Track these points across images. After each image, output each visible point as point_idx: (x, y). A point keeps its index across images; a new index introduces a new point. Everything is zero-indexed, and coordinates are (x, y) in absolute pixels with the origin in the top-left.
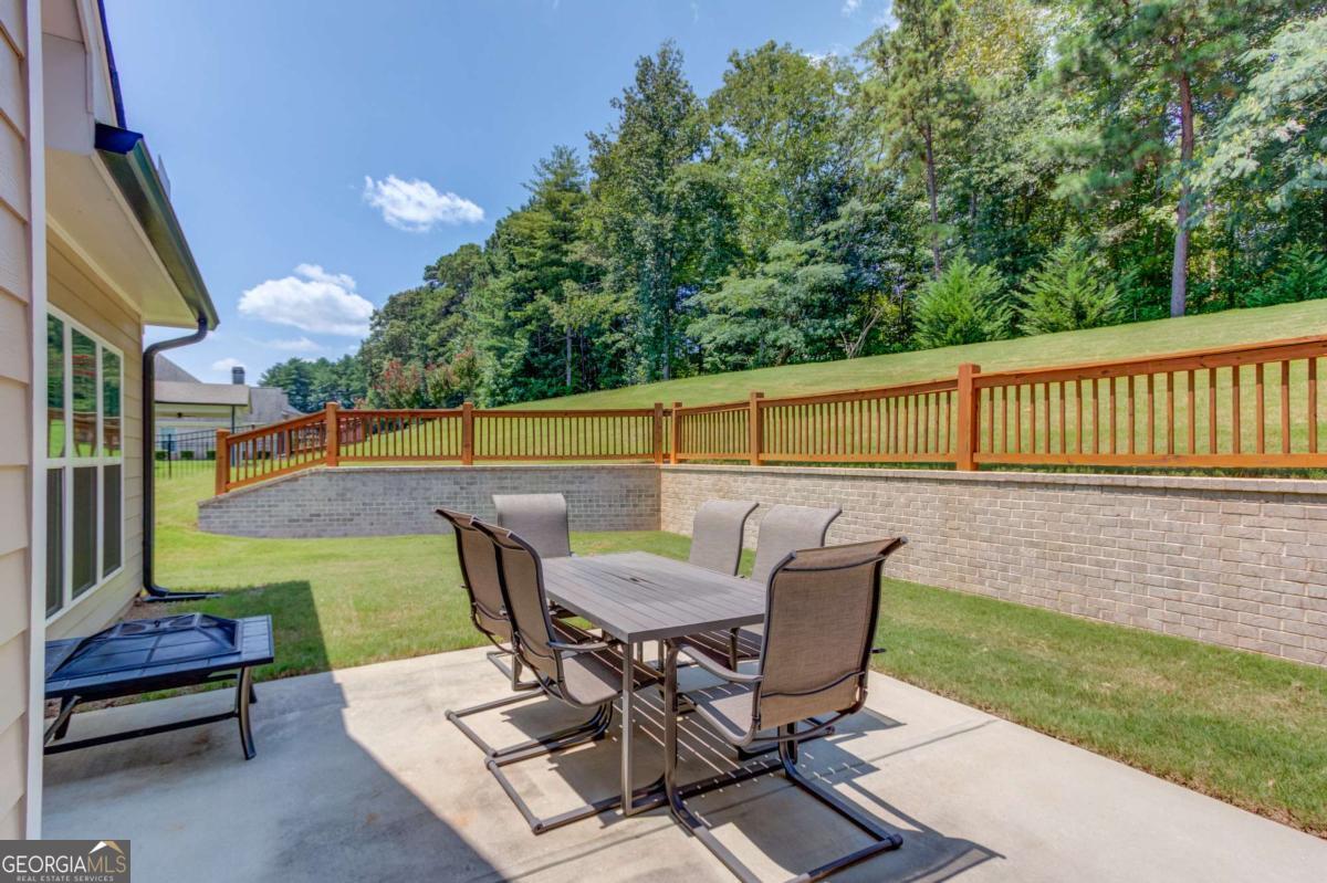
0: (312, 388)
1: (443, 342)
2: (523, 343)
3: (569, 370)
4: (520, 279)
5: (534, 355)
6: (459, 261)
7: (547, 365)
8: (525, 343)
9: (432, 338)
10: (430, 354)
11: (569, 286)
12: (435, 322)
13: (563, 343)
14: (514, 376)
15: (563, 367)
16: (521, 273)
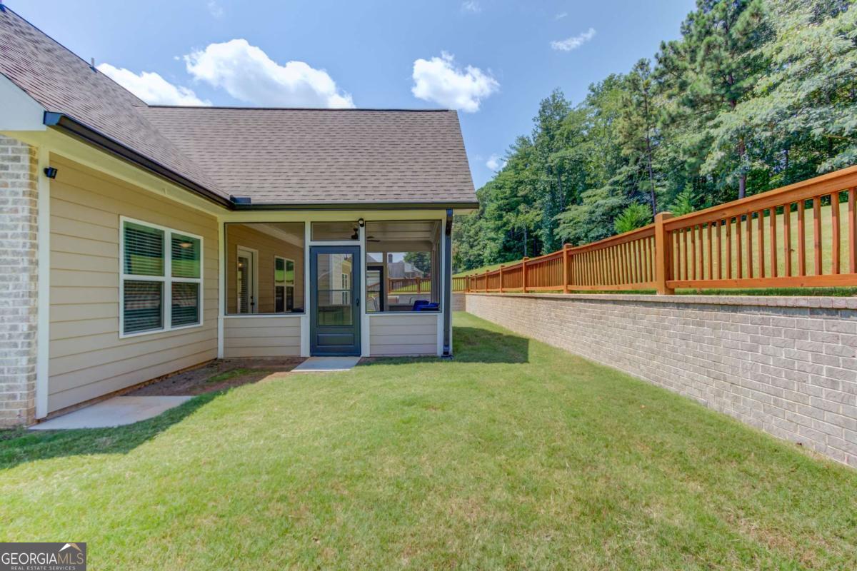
0: (425, 258)
1: (476, 234)
2: (502, 236)
3: (526, 248)
4: (501, 204)
5: (508, 241)
6: (484, 192)
7: (514, 246)
8: (503, 236)
9: (472, 233)
10: (471, 240)
11: (522, 207)
12: (474, 224)
13: (523, 234)
14: (499, 252)
15: (523, 247)
16: (501, 202)
